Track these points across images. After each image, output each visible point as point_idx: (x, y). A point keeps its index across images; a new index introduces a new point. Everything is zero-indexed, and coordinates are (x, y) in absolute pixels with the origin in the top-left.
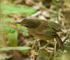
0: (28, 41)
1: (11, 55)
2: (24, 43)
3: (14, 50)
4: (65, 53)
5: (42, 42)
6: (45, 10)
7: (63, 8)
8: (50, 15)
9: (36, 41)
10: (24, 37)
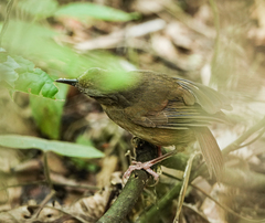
0: (99, 121)
2: (84, 124)
3: (45, 151)
4: (218, 193)
6: (178, 20)
8: (194, 41)
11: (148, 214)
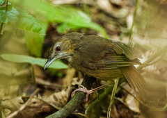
3: (33, 64)
11: (93, 103)
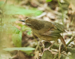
0: (32, 42)
1: (15, 55)
2: (28, 44)
3: (18, 50)
4: (69, 55)
5: (47, 44)
6: (50, 12)
7: (69, 10)
8: (55, 17)
9: (41, 43)
10: (28, 37)
